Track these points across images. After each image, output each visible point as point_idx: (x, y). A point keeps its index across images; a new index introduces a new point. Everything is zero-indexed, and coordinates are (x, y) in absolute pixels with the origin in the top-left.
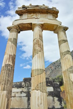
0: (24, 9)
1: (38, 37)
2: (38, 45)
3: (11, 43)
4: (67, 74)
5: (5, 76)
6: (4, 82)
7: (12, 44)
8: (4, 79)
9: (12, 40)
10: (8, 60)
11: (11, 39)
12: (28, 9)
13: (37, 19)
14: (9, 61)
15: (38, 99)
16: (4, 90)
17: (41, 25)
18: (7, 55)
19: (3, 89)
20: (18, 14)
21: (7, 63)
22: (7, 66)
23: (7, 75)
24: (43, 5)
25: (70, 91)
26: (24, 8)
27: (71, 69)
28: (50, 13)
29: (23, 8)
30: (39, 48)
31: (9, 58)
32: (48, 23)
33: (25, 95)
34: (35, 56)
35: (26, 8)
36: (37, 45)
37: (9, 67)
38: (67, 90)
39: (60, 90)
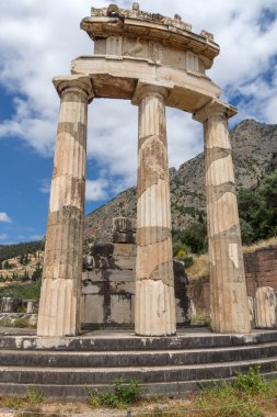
0: (115, 22)
1: (158, 133)
2: (158, 157)
3: (73, 139)
4: (223, 243)
5: (66, 240)
6: (64, 257)
7: (78, 143)
8: (65, 247)
9: (76, 129)
10: (69, 196)
11: (71, 125)
12: (126, 22)
13: (154, 68)
14: (73, 198)
15: (159, 300)
16: (67, 277)
17: (164, 91)
18: (63, 178)
19: (63, 274)
20: (90, 34)
21: (68, 203)
22: (67, 210)
23: (72, 238)
24: (176, 16)
25: (226, 284)
26: (116, 15)
27: (233, 234)
28: (191, 49)
29: (109, 15)
30: (159, 167)
31: (73, 189)
32: (187, 87)
33: (96, 289)
34: (148, 189)
35: (122, 19)
36: (153, 159)
37: (73, 216)
38: (219, 282)
39: (185, 280)
